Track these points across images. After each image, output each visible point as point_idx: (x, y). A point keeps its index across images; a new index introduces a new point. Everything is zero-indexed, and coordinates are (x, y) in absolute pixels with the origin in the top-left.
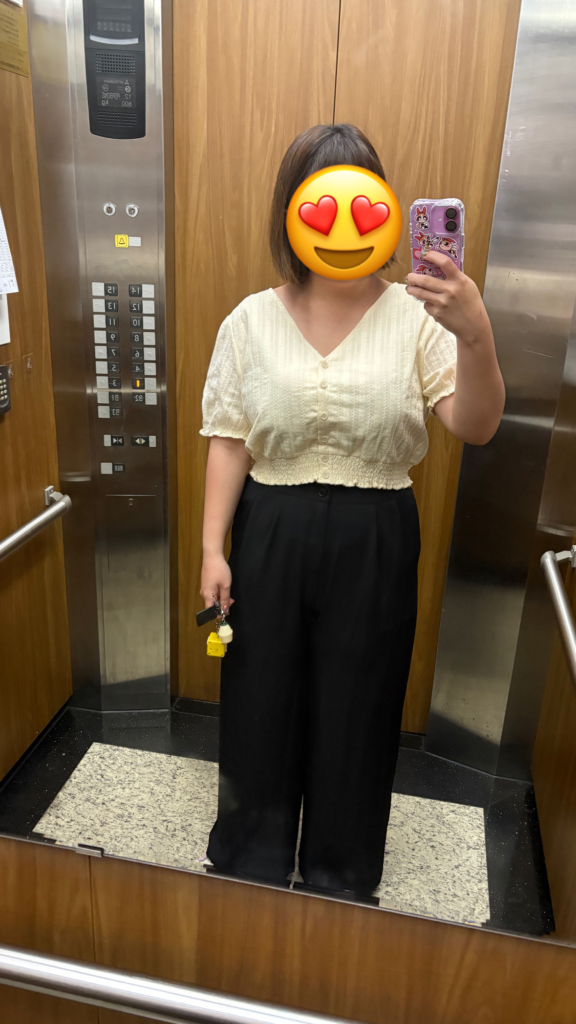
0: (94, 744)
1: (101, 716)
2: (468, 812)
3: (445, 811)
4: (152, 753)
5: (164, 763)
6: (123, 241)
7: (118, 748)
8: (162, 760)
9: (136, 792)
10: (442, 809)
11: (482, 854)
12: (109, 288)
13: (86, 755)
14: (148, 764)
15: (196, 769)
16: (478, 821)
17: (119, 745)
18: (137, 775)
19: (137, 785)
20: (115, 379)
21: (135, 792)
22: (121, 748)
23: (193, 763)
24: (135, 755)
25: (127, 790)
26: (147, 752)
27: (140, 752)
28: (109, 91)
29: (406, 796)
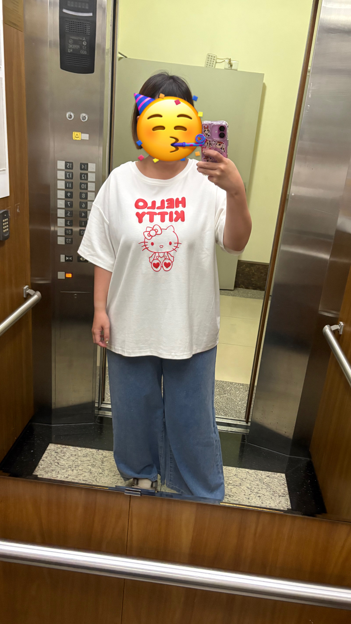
0: (50, 444)
1: (51, 427)
2: (276, 476)
3: (263, 476)
5: (95, 454)
6: (78, 136)
8: (93, 453)
11: (287, 499)
12: (68, 165)
13: (46, 451)
14: (86, 455)
16: (283, 481)
17: (65, 445)
18: (79, 462)
19: (80, 468)
20: (69, 221)
22: (67, 446)
24: (76, 450)
25: (75, 471)
26: (84, 448)
27: (79, 449)
28: (73, 44)
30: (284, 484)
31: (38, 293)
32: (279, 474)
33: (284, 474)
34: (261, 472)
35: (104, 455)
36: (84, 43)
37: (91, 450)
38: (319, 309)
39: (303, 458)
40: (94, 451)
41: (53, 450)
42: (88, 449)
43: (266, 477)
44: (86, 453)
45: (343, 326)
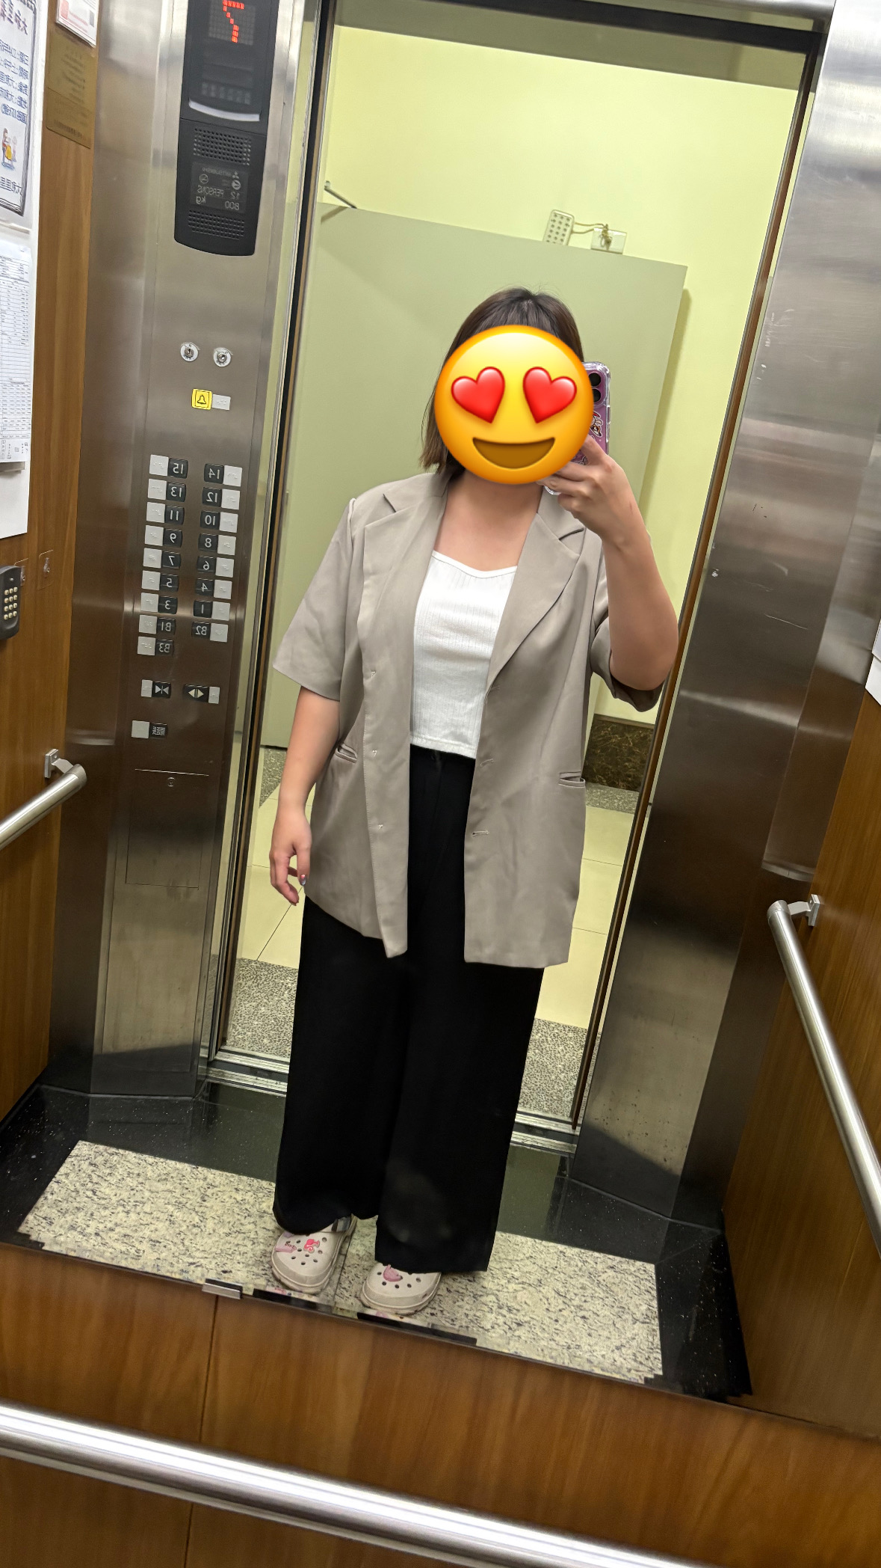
0: (80, 1143)
1: (88, 1100)
2: (633, 1269)
3: (600, 1267)
4: (168, 1161)
5: (188, 1177)
6: (204, 400)
7: (117, 1151)
8: (184, 1173)
9: (147, 1219)
10: (596, 1263)
11: (654, 1330)
12: (176, 466)
13: (68, 1160)
14: (164, 1177)
15: (236, 1189)
16: (647, 1283)
17: (118, 1147)
18: (147, 1194)
19: (147, 1208)
20: (167, 600)
21: (145, 1219)
22: (121, 1151)
23: (232, 1179)
24: (143, 1163)
25: (133, 1216)
26: (162, 1160)
27: (150, 1159)
28: (210, 184)
29: (544, 1243)
30: (650, 1290)
31: (80, 770)
32: (641, 1263)
33: (653, 1266)
34: (596, 1254)
35: (208, 1180)
36: (234, 184)
37: (180, 1165)
38: (765, 858)
39: (705, 1229)
40: (186, 1168)
41: (86, 1158)
42: (171, 1163)
43: (607, 1270)
44: (165, 1172)
45: (818, 907)
